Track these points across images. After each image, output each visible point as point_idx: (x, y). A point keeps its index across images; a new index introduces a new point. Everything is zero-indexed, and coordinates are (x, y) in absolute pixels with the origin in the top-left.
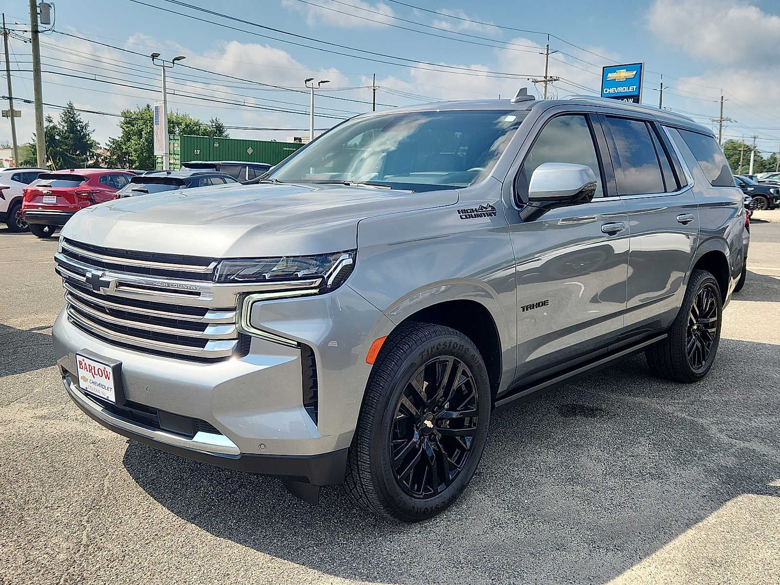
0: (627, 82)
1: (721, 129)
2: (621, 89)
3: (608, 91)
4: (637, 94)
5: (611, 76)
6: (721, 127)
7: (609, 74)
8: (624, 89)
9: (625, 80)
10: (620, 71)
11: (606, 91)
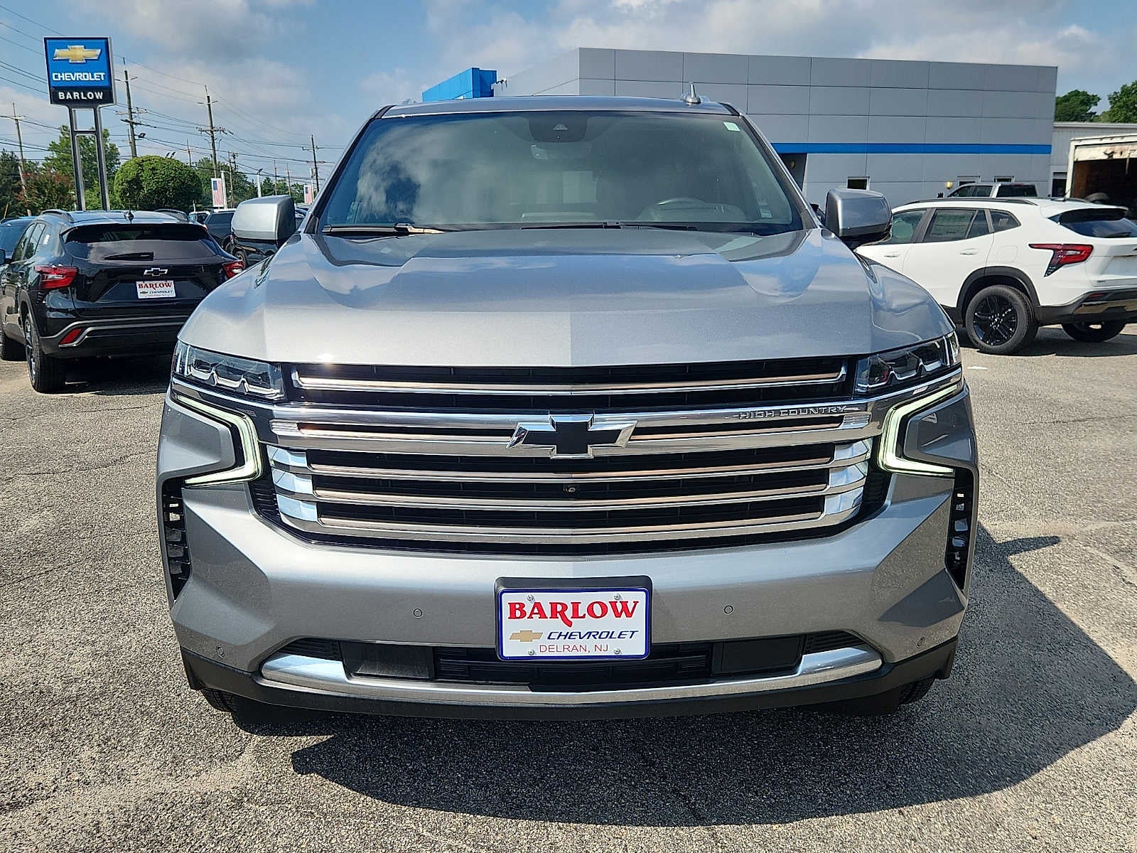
0: (87, 65)
1: (213, 143)
2: (79, 76)
3: (59, 76)
4: (107, 84)
5: (60, 53)
6: (213, 140)
7: (56, 50)
8: (86, 76)
9: (84, 61)
10: (74, 47)
11: (56, 77)
